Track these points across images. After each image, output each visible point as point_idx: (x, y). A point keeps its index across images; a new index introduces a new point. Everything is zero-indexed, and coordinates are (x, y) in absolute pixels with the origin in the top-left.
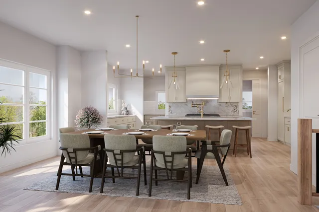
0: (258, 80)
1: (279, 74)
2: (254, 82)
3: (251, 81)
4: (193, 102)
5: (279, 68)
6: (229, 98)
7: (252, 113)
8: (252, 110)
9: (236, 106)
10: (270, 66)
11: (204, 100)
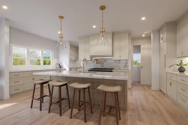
0: (145, 44)
1: (161, 36)
2: (142, 46)
3: (140, 46)
4: (97, 60)
5: (161, 32)
6: (120, 57)
7: (140, 67)
8: (140, 65)
9: (127, 63)
10: (154, 32)
11: (104, 59)
